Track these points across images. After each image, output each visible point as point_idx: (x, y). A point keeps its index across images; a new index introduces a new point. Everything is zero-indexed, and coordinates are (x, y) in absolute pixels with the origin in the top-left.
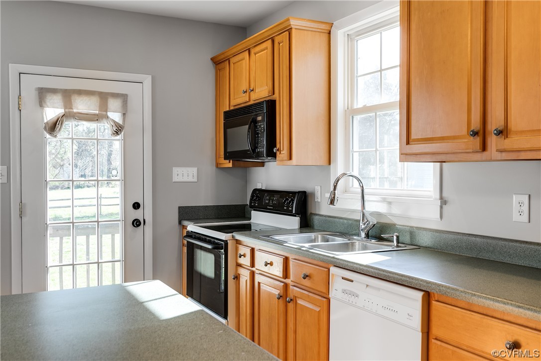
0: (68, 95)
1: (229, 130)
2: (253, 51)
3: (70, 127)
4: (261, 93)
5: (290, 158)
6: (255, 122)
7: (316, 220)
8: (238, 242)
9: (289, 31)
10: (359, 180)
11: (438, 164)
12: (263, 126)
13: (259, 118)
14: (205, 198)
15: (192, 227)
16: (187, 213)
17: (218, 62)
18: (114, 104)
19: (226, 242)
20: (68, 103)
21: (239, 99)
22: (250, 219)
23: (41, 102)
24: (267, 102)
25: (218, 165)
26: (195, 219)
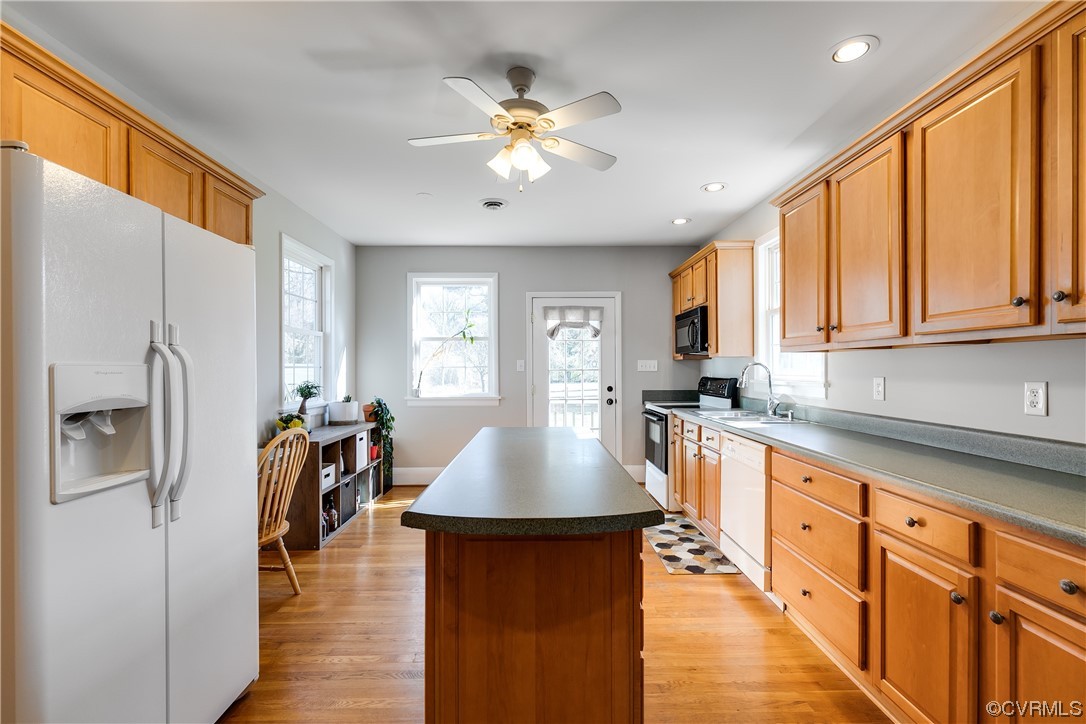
0: (562, 310)
1: (679, 330)
2: (695, 267)
3: (564, 332)
4: (699, 301)
5: (717, 351)
6: (693, 322)
7: (744, 402)
8: (675, 416)
9: (716, 251)
10: (766, 368)
11: (824, 353)
12: (699, 326)
13: (696, 321)
14: (664, 384)
15: (649, 406)
16: (648, 396)
17: (674, 276)
18: (594, 314)
19: (666, 416)
20: (562, 316)
21: (687, 306)
22: (698, 401)
23: (545, 317)
24: (701, 308)
25: (674, 358)
26: (652, 400)
